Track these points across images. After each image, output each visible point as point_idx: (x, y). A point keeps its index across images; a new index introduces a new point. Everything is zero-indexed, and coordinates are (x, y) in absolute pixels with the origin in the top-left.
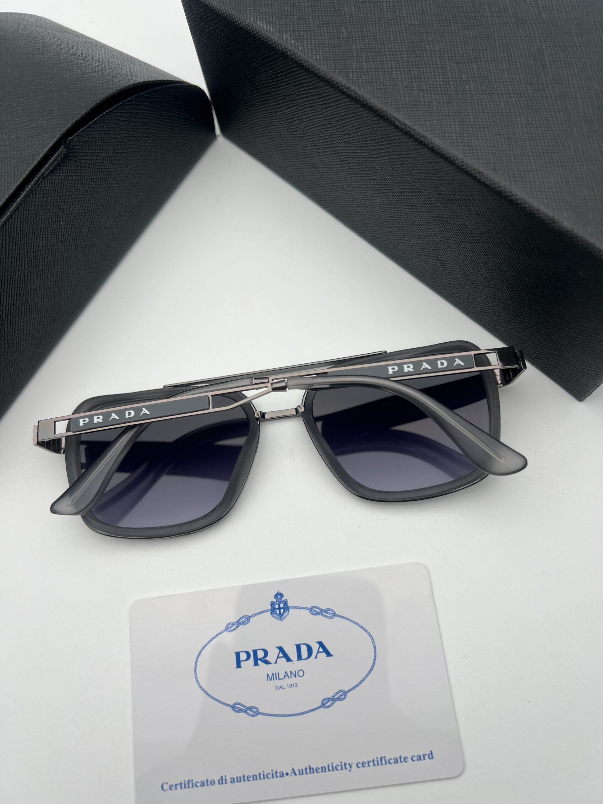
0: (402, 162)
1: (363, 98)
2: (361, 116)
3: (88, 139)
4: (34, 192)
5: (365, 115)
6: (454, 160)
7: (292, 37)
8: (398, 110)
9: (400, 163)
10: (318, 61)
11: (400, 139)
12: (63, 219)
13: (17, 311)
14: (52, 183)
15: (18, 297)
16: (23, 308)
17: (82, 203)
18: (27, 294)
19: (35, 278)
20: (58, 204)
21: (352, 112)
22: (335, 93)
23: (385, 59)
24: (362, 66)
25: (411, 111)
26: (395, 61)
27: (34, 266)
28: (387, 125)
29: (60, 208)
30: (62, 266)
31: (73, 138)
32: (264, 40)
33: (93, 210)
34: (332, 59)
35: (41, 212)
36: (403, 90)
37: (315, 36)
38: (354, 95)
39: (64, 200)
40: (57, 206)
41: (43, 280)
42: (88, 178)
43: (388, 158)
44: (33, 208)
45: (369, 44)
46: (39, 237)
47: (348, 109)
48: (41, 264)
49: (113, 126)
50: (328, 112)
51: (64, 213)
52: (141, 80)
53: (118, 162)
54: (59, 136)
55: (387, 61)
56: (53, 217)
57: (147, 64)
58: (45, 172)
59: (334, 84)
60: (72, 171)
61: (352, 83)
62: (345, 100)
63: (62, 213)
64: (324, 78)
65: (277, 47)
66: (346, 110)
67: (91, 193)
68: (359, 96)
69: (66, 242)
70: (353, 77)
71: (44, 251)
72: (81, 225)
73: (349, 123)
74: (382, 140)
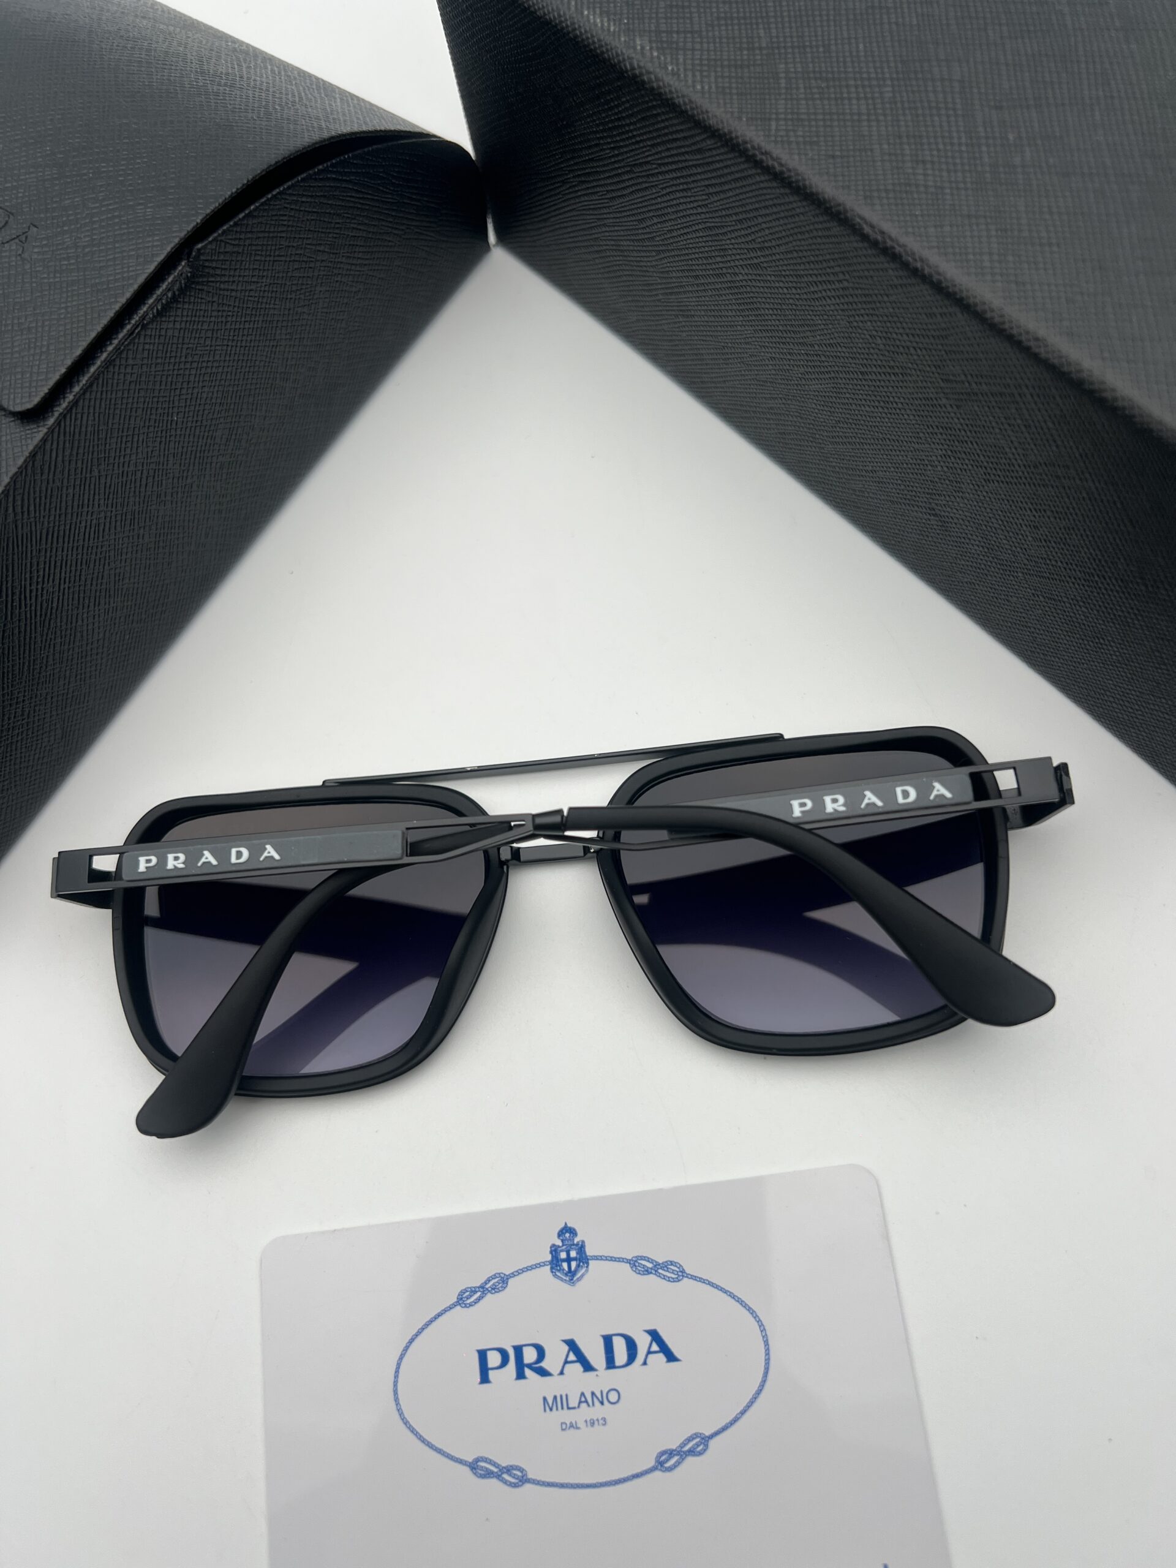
0: (871, 312)
1: (798, 174)
2: (790, 213)
3: (235, 249)
4: (124, 355)
5: (798, 211)
6: (985, 312)
7: (654, 45)
8: (869, 201)
9: (867, 311)
10: (707, 95)
11: (869, 263)
12: (180, 409)
13: (82, 595)
14: (160, 336)
15: (84, 566)
16: (94, 588)
17: (219, 378)
18: (102, 560)
19: (119, 529)
20: (170, 379)
21: (771, 203)
22: (739, 163)
23: (845, 95)
24: (798, 109)
25: (896, 205)
26: (866, 98)
27: (119, 505)
28: (845, 233)
29: (173, 387)
30: (174, 505)
31: (206, 245)
32: (595, 48)
33: (238, 394)
34: (734, 91)
35: (136, 395)
36: (882, 161)
37: (701, 43)
38: (778, 168)
39: (181, 372)
40: (169, 383)
41: (136, 532)
42: (233, 327)
43: (843, 301)
44: (121, 387)
45: (813, 62)
46: (129, 445)
47: (763, 197)
48: (132, 499)
49: (285, 223)
50: (722, 202)
51: (182, 397)
52: (346, 129)
53: (293, 296)
54: (177, 240)
55: (850, 99)
56: (160, 406)
57: (358, 98)
58: (146, 314)
59: (738, 145)
60: (202, 313)
61: (776, 142)
62: (758, 179)
63: (177, 398)
64: (718, 130)
65: (622, 65)
66: (760, 198)
67: (236, 358)
68: (789, 170)
69: (184, 457)
70: (777, 130)
71: (139, 474)
72: (214, 422)
73: (764, 226)
74: (832, 263)
